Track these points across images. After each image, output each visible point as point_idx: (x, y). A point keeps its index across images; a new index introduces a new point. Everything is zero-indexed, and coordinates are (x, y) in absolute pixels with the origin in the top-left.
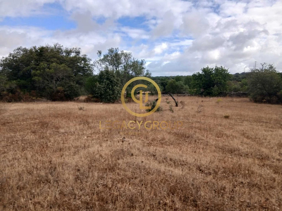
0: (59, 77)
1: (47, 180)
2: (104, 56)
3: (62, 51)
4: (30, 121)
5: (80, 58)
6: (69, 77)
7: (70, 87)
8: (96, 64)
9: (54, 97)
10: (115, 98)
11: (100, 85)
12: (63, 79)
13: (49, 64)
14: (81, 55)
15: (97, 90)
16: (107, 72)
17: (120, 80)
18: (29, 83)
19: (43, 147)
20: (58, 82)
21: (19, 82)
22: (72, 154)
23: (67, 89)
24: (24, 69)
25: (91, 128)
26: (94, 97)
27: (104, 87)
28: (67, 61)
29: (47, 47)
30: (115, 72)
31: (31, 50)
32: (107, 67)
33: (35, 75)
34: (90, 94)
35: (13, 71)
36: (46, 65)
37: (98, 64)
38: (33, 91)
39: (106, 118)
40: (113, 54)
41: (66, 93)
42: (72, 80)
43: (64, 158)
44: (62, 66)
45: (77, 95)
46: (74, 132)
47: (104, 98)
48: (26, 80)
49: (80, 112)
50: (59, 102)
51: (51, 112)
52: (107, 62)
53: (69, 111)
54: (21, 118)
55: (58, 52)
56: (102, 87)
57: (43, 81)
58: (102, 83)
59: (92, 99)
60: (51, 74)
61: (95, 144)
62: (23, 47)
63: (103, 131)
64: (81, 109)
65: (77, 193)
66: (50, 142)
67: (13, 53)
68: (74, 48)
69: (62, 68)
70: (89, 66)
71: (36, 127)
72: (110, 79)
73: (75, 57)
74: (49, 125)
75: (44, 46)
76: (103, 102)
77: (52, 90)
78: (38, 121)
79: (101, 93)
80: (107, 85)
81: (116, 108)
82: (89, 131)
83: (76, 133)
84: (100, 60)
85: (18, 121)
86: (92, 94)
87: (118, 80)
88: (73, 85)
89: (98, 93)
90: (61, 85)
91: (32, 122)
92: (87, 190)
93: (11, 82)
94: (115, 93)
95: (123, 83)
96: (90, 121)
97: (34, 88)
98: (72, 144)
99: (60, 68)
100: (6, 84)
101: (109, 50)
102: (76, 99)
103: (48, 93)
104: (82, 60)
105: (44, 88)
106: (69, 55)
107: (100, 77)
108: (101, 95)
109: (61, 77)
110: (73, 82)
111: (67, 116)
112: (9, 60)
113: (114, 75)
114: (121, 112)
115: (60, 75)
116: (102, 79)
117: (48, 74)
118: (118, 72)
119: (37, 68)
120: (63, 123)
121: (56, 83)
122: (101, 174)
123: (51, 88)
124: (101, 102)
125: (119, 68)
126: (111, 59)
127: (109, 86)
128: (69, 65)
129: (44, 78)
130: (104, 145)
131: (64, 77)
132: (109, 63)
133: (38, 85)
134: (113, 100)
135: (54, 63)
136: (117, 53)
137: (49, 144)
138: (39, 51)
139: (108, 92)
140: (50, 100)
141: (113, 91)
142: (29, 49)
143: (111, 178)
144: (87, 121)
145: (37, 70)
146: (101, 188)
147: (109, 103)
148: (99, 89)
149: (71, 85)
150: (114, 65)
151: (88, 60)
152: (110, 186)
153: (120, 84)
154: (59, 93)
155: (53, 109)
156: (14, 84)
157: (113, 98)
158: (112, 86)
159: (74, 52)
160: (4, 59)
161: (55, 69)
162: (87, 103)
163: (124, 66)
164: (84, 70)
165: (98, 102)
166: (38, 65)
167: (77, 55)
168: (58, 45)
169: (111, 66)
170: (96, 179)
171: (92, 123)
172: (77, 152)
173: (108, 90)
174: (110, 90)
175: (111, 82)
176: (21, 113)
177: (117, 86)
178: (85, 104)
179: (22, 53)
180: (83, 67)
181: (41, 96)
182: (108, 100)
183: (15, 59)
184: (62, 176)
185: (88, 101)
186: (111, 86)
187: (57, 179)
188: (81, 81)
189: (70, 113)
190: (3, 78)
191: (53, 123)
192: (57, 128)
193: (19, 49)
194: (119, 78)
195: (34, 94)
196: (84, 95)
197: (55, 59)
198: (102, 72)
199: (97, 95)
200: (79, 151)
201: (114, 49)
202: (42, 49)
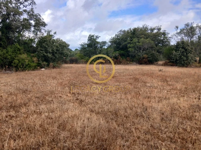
0: (145, 48)
1: (142, 116)
2: (181, 30)
3: (148, 29)
4: (127, 77)
5: (160, 33)
6: (152, 47)
7: (153, 55)
8: (173, 37)
9: (141, 62)
10: (188, 63)
11: (176, 53)
12: (147, 49)
13: (139, 40)
14: (161, 31)
15: (173, 57)
16: (183, 42)
17: (194, 48)
18: (126, 53)
19: (137, 94)
20: (144, 52)
21: (120, 52)
22: (157, 102)
23: (150, 56)
24: (123, 44)
25: (169, 85)
26: (171, 62)
27: (179, 55)
28: (151, 36)
29: (138, 28)
30: (189, 42)
31: (128, 31)
32: (182, 38)
33: (130, 47)
34: (167, 60)
35: (117, 45)
36: (137, 40)
37: (175, 37)
38: (128, 58)
39: (182, 79)
40: (189, 27)
41: (149, 59)
42: (154, 49)
43: (152, 104)
44: (147, 41)
45: (157, 60)
46: (157, 87)
47: (179, 63)
48: (124, 51)
49: (160, 73)
50: (144, 65)
51: (140, 72)
52: (183, 34)
53: (151, 72)
54: (122, 74)
55: (145, 30)
56: (178, 55)
57: (134, 51)
58: (177, 51)
59: (169, 64)
60: (140, 46)
61: (174, 97)
62: (123, 30)
63: (180, 88)
64: (160, 71)
65: (163, 129)
66: (141, 91)
67: (117, 34)
68: (156, 26)
69: (148, 42)
70: (167, 38)
71: (131, 81)
72: (185, 48)
73: (157, 32)
74: (140, 80)
75: (136, 27)
76: (178, 66)
77: (140, 57)
78: (132, 77)
79: (176, 59)
80: (182, 53)
81: (190, 72)
82: (169, 88)
83: (159, 87)
84: (177, 33)
85: (121, 76)
86: (169, 60)
87: (192, 49)
88: (154, 53)
89: (174, 59)
90: (146, 54)
91: (129, 77)
92: (170, 129)
93: (116, 52)
94: (189, 59)
95: (196, 51)
96: (169, 80)
97: (128, 56)
98: (156, 95)
99: (146, 42)
100: (113, 53)
101: (185, 25)
102: (156, 63)
103: (137, 59)
104: (162, 35)
105: (135, 56)
106: (152, 32)
107: (177, 47)
108: (177, 60)
109: (146, 48)
110: (155, 51)
111: (151, 75)
112: (115, 39)
113: (189, 44)
114: (194, 75)
115: (146, 47)
116: (178, 48)
117: (138, 46)
118: (192, 42)
119: (131, 43)
120: (149, 79)
121: (143, 52)
122: (181, 121)
123: (139, 56)
124: (176, 66)
125: (193, 38)
126: (187, 32)
127: (184, 53)
128: (152, 39)
129: (135, 49)
130: (182, 99)
131: (149, 48)
132: (185, 35)
133: (131, 54)
134: (186, 65)
135: (142, 39)
136: (192, 26)
137: (141, 92)
138: (133, 31)
139: (182, 58)
140: (138, 63)
141: (187, 57)
142: (127, 31)
143: (189, 125)
144: (166, 80)
145: (131, 44)
146: (181, 130)
147: (183, 67)
148: (175, 56)
149: (153, 54)
150: (189, 36)
151: (167, 34)
152: (189, 131)
153: (194, 51)
154: (144, 59)
155: (140, 70)
156: (117, 53)
157: (187, 63)
158: (187, 54)
159: (156, 29)
160: (112, 38)
161: (143, 43)
162: (165, 67)
163: (199, 36)
164: (163, 42)
165: (174, 66)
166: (132, 40)
167: (159, 31)
168: (145, 26)
169: (186, 38)
170: (177, 123)
171: (170, 81)
172: (160, 101)
173: (183, 57)
174: (184, 57)
175: (186, 50)
176: (122, 71)
177: (191, 54)
178: (163, 67)
179: (122, 33)
180: (163, 40)
181: (133, 61)
182: (182, 65)
183: (118, 37)
184: (152, 115)
185: (165, 65)
186: (185, 54)
187: (148, 117)
188: (161, 50)
189: (153, 73)
190: (111, 50)
191: (142, 79)
192: (145, 83)
193: (121, 31)
194: (193, 47)
195: (128, 60)
196: (161, 60)
197: (143, 36)
198: (178, 43)
199: (173, 60)
200: (162, 101)
201: (190, 23)
202: (135, 30)
